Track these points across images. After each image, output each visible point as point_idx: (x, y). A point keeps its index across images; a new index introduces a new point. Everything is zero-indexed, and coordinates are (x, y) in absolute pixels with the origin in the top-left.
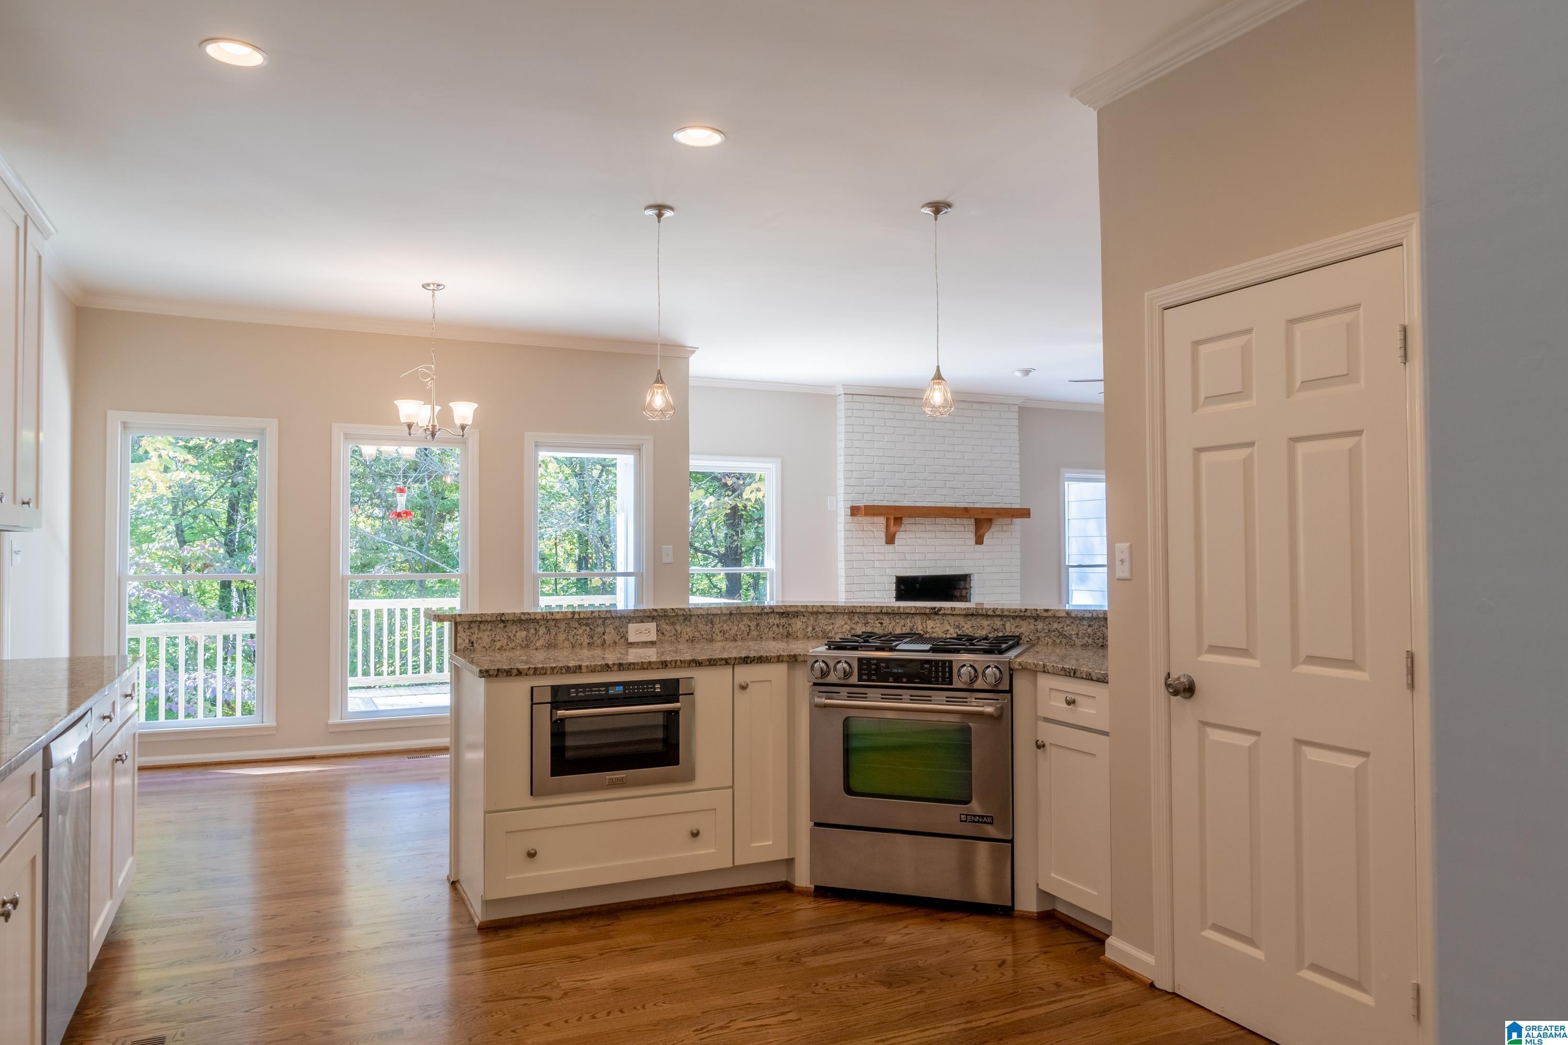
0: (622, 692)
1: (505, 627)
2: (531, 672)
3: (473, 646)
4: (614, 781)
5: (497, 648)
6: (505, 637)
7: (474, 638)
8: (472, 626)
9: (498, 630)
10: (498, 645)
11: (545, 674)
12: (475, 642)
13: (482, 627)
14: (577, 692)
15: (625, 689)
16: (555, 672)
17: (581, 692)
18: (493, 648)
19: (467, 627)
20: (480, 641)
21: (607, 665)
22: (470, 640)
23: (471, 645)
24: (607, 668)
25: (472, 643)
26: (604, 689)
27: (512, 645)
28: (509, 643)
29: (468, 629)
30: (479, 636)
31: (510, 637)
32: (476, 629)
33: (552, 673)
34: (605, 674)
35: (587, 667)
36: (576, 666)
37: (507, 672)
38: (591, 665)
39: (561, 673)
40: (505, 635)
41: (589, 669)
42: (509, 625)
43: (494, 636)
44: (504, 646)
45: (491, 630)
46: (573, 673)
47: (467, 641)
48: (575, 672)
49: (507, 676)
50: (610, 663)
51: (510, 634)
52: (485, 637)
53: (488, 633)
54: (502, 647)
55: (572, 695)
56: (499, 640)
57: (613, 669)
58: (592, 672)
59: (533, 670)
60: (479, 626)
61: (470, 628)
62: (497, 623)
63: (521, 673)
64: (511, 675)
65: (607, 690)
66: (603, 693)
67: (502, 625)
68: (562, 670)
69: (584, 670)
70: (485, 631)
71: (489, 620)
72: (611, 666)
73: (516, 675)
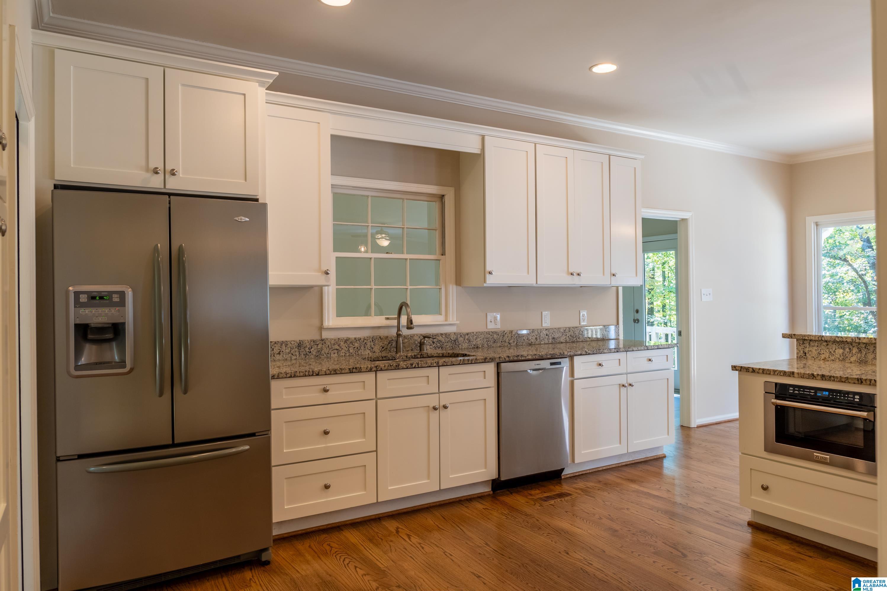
0: (827, 396)
1: (827, 345)
2: (761, 371)
3: (806, 355)
4: (820, 458)
5: (822, 359)
6: (827, 352)
7: (806, 350)
8: (805, 342)
9: (823, 347)
10: (823, 356)
11: (770, 374)
12: (807, 353)
13: (812, 344)
14: (794, 390)
15: (829, 395)
16: (776, 374)
17: (796, 390)
18: (819, 358)
19: (801, 343)
20: (810, 353)
21: (813, 375)
22: (804, 352)
23: (804, 354)
24: (813, 376)
25: (805, 353)
26: (813, 391)
27: (833, 358)
28: (830, 356)
29: (802, 344)
30: (810, 349)
31: (831, 352)
32: (807, 345)
33: (774, 374)
34: (812, 381)
35: (798, 373)
36: (790, 372)
37: (746, 369)
38: (801, 373)
39: (780, 375)
40: (827, 350)
41: (800, 375)
42: (830, 344)
43: (819, 350)
44: (827, 358)
45: (818, 346)
46: (788, 376)
47: (802, 352)
48: (790, 376)
49: (747, 372)
50: (815, 373)
51: (831, 350)
52: (814, 351)
53: (815, 348)
54: (825, 358)
55: (790, 391)
56: (823, 354)
57: (817, 378)
58: (801, 377)
59: (762, 370)
60: (809, 343)
61: (803, 343)
62: (821, 342)
63: (755, 371)
64: (749, 372)
65: (816, 393)
66: (812, 394)
67: (825, 344)
68: (780, 373)
69: (796, 375)
70: (813, 346)
71: (814, 339)
72: (816, 376)
73: (752, 372)
